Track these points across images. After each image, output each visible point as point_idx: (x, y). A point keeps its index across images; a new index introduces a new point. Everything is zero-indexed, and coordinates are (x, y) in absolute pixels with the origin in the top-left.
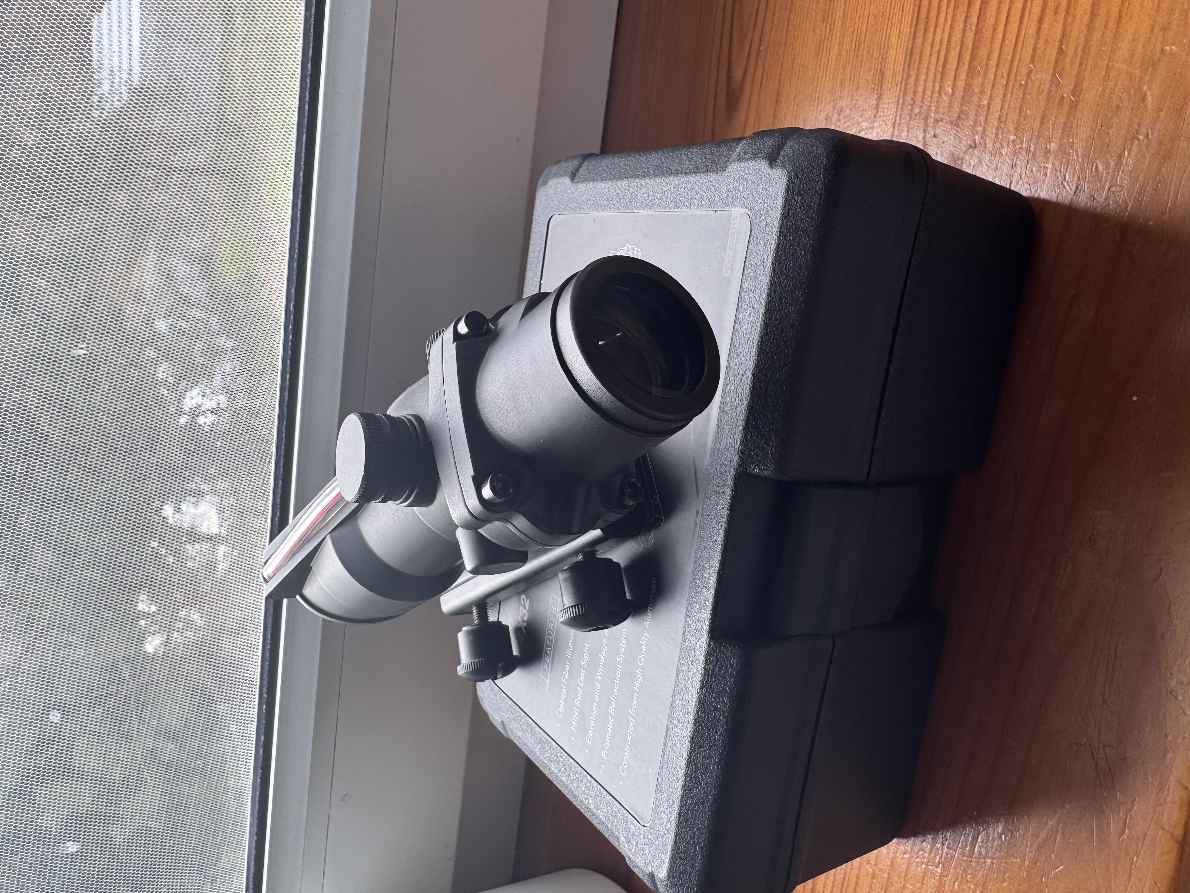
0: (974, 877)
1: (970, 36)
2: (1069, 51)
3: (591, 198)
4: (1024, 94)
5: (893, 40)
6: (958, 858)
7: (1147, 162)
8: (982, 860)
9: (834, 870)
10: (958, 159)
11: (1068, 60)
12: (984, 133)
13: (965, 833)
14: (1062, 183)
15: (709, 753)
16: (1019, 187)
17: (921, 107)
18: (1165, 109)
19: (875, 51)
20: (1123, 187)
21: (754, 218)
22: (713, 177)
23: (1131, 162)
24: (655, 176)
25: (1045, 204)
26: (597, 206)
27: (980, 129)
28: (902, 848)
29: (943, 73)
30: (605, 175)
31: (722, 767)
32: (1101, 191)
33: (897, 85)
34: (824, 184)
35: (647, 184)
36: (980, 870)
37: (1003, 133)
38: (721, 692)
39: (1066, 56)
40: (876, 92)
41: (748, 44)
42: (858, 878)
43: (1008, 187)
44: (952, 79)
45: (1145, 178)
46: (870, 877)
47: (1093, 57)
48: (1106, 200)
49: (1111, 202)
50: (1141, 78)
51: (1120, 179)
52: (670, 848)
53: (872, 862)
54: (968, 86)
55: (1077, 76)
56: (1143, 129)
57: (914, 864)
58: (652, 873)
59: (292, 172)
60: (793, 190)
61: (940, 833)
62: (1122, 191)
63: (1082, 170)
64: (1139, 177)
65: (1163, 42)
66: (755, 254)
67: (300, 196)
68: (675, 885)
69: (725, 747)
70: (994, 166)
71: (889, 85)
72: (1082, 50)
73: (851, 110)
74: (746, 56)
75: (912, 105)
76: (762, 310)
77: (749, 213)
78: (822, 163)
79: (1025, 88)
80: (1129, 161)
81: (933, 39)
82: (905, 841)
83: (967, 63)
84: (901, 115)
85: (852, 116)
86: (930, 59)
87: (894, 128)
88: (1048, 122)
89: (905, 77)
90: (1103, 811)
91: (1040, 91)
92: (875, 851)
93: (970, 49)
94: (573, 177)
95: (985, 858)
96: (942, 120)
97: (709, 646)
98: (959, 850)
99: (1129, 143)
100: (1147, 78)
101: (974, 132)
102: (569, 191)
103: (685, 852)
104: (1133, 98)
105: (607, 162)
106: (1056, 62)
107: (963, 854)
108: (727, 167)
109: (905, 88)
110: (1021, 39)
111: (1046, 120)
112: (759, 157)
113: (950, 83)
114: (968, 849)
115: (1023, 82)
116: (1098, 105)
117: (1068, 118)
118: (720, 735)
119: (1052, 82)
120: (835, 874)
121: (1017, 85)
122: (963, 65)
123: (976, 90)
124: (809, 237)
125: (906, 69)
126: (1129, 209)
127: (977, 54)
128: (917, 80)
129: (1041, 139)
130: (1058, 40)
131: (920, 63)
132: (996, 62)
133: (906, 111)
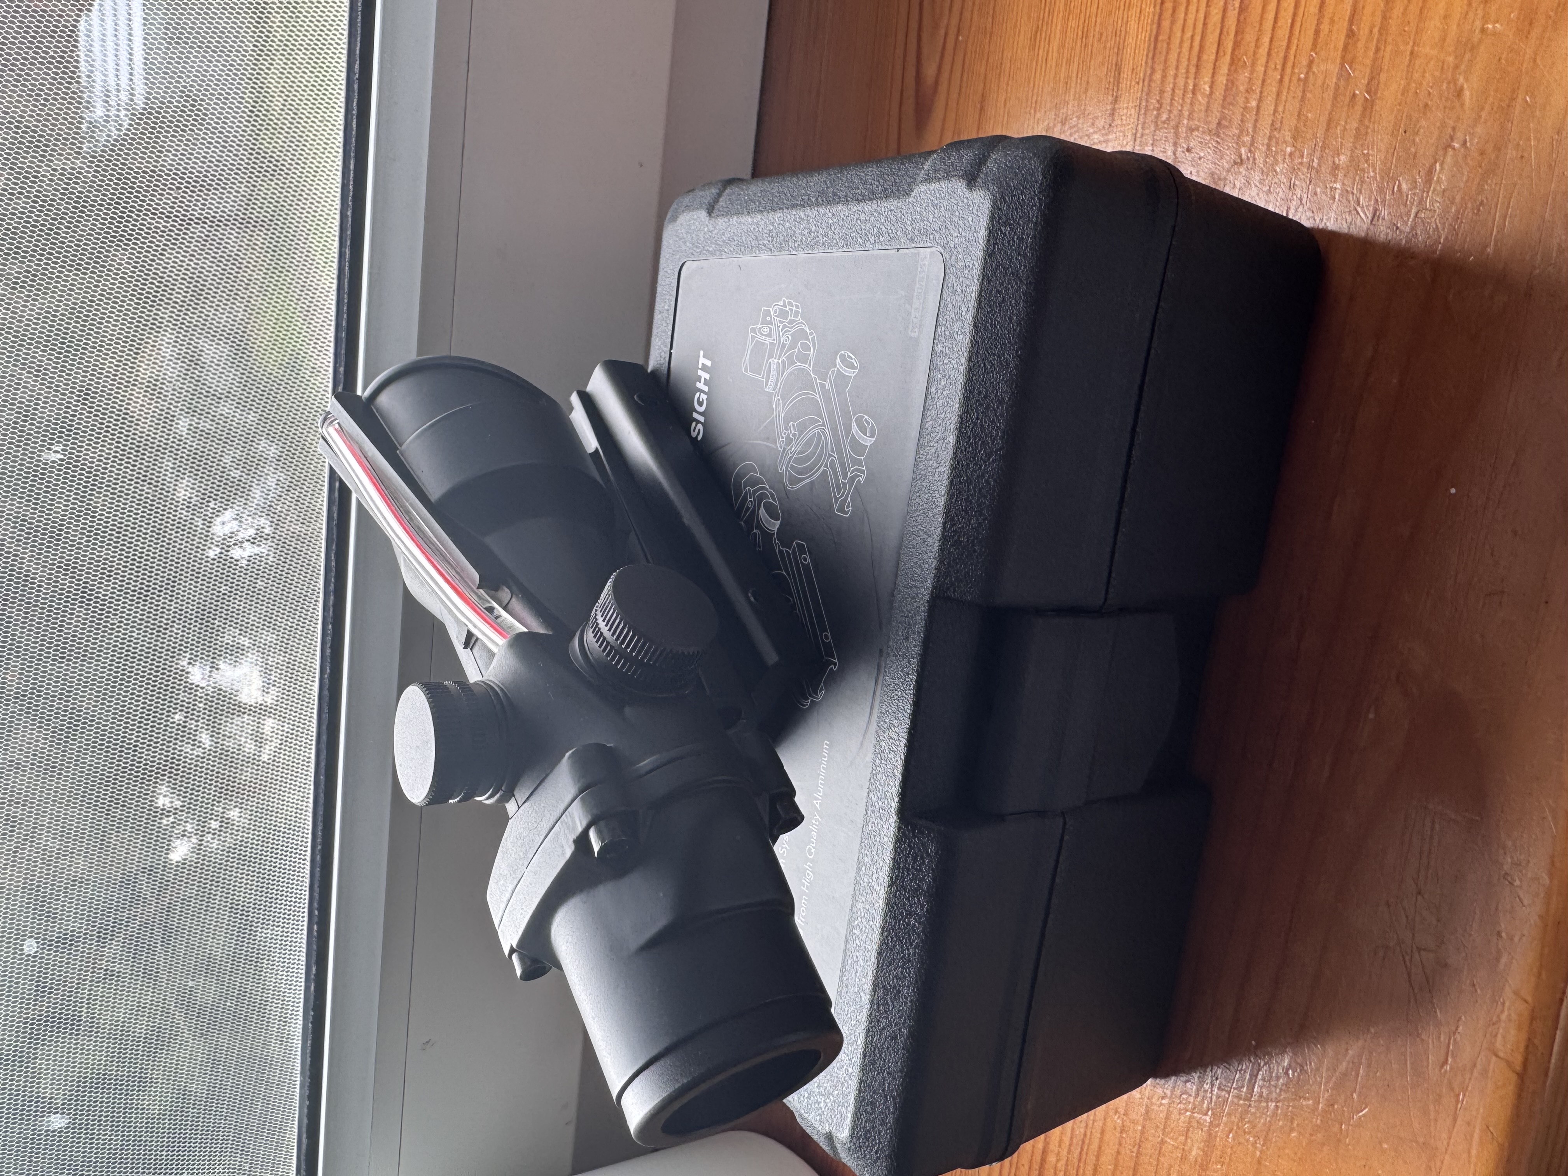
0: (1254, 1127)
1: (1232, 15)
2: (1361, 32)
3: (735, 238)
4: (1304, 91)
5: (1133, 25)
6: (1232, 1102)
7: (1465, 179)
8: (1264, 1104)
9: (1071, 1122)
10: (1220, 179)
11: (1360, 45)
12: (1252, 144)
13: (1241, 1069)
14: (1356, 209)
15: (902, 973)
16: (1299, 214)
17: (1170, 112)
18: (1487, 108)
19: (1109, 38)
20: (1435, 211)
21: (948, 257)
22: (893, 203)
23: (1444, 178)
24: (818, 205)
26: (744, 248)
27: (1247, 139)
28: (1159, 1091)
29: (1197, 66)
30: (753, 206)
31: (918, 989)
32: (1405, 219)
33: (1138, 83)
34: (1039, 210)
35: (807, 216)
36: (1261, 1117)
37: (1277, 143)
38: (916, 890)
39: (1358, 40)
40: (1111, 93)
41: (942, 32)
42: (1103, 1132)
43: (1285, 214)
44: (1210, 75)
45: (1462, 199)
46: (1119, 1129)
47: (1393, 40)
48: (1413, 228)
49: (1419, 233)
50: (1457, 67)
51: (1430, 201)
52: (852, 1100)
53: (1122, 1111)
54: (1231, 84)
55: (1373, 66)
56: (1459, 135)
57: (1176, 1112)
58: (830, 1133)
59: (338, 212)
60: (1000, 218)
61: (1208, 1070)
62: (1433, 217)
63: (1381, 190)
64: (1454, 198)
65: (1483, 17)
66: (950, 305)
67: (348, 243)
68: (860, 1147)
69: (922, 963)
70: (1266, 189)
71: (1128, 83)
72: (1379, 31)
73: (1078, 117)
74: (939, 49)
75: (1158, 109)
76: (961, 379)
77: (942, 251)
78: (1037, 182)
79: (1304, 84)
80: (1442, 177)
81: (1185, 20)
82: (1163, 1081)
83: (1229, 51)
84: (1144, 123)
85: (1080, 125)
86: (1181, 47)
87: (1135, 140)
88: (1336, 127)
89: (1149, 72)
90: (1418, 1035)
91: (1324, 87)
92: (1125, 1097)
93: (1233, 33)
94: (710, 212)
95: (1267, 1100)
96: (1197, 129)
97: (899, 828)
98: (1234, 1092)
99: (1441, 153)
100: (1463, 67)
101: (1239, 143)
102: (706, 229)
103: (873, 1104)
104: (1446, 93)
105: (757, 188)
106: (1345, 49)
107: (1239, 1097)
108: (912, 190)
109: (1149, 87)
110: (1299, 19)
111: (1333, 125)
112: (953, 176)
113: (1207, 79)
114: (1245, 1089)
115: (1302, 76)
116: (1400, 104)
117: (1361, 121)
118: (915, 947)
119: (1340, 75)
120: (1073, 1129)
121: (1295, 79)
122: (1224, 55)
123: (1242, 88)
124: (1021, 281)
125: (1150, 62)
126: (1442, 241)
127: (1242, 39)
128: (1164, 77)
129: (1327, 151)
130: (1347, 19)
131: (1167, 53)
132: (1266, 50)
133: (1151, 117)
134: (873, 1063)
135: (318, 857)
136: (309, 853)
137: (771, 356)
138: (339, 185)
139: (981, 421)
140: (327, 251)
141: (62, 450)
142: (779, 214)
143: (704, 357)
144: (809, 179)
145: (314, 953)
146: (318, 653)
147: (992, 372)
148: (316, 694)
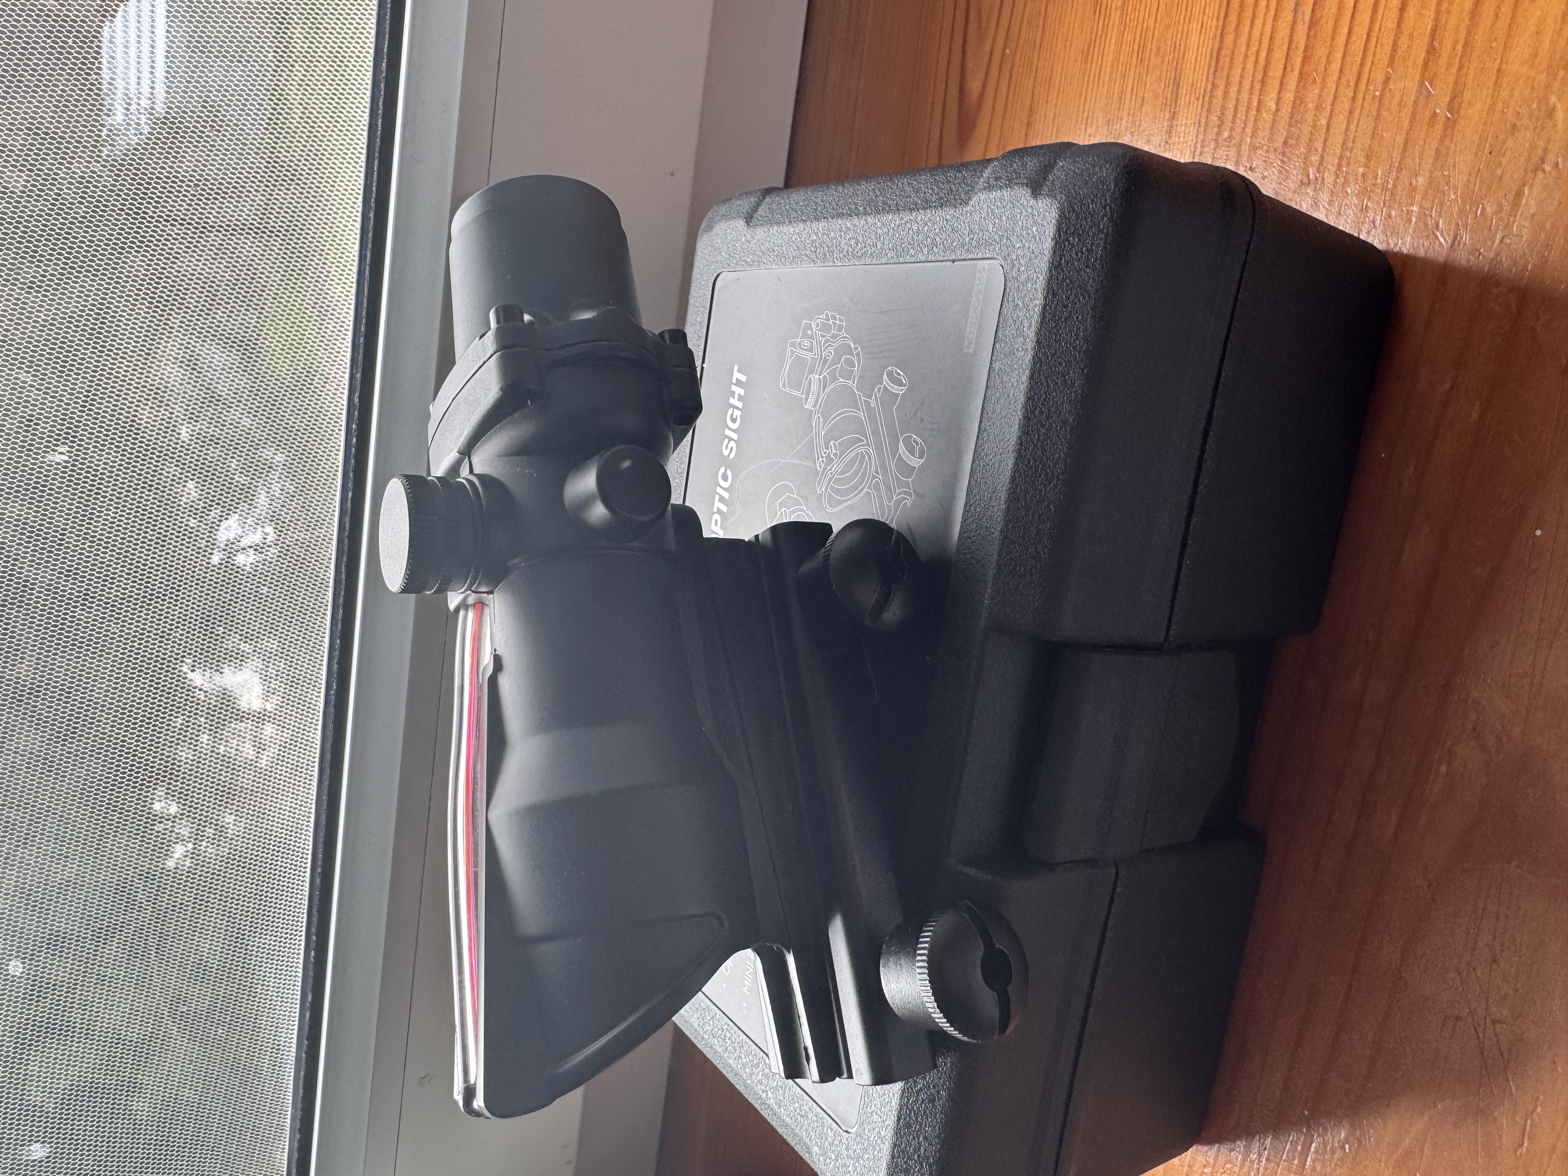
1: (1302, 30)
2: (1444, 48)
3: (775, 248)
4: (1379, 110)
5: (1194, 39)
7: (1555, 203)
11: (1442, 61)
12: (1321, 164)
14: (1434, 233)
16: (1372, 236)
17: (1232, 129)
19: (1167, 52)
20: (1522, 237)
21: (1009, 269)
22: (949, 213)
23: (1532, 202)
24: (865, 213)
25: (1408, 260)
26: (782, 259)
27: (1315, 159)
28: (1201, 1159)
29: (1263, 82)
30: (794, 214)
32: (1489, 244)
33: (1198, 99)
34: (1110, 220)
35: (855, 226)
37: (1348, 163)
39: (1440, 56)
40: (1168, 109)
41: (988, 48)
43: (1355, 235)
44: (1276, 91)
45: (1553, 224)
47: (1479, 56)
48: (1497, 254)
49: (1504, 259)
50: (1548, 87)
51: (1517, 226)
52: (885, 1164)
54: (1299, 101)
55: (1456, 83)
56: (1551, 158)
59: (359, 214)
60: (1068, 228)
61: (1256, 1139)
62: (1520, 242)
63: (1462, 213)
64: (1544, 224)
66: (1011, 320)
67: (370, 246)
70: (1336, 209)
71: (1187, 99)
72: (1463, 47)
74: (985, 63)
75: (1219, 127)
76: (1022, 399)
77: (1003, 263)
78: (1108, 190)
79: (1380, 102)
80: (1531, 201)
81: (1250, 34)
82: (1206, 1148)
83: (1297, 67)
84: (1203, 141)
86: (1244, 63)
88: (1414, 147)
89: (1209, 87)
90: (1491, 1114)
91: (1401, 105)
93: (1303, 47)
94: (749, 219)
96: (1262, 148)
98: (1284, 1164)
99: (1530, 176)
100: (1556, 87)
101: (1307, 163)
102: (743, 239)
104: (1536, 113)
105: (797, 197)
106: (1426, 65)
108: (970, 199)
109: (1210, 103)
110: (1375, 34)
111: (1410, 145)
112: (1017, 184)
113: (1272, 96)
114: (1296, 1162)
115: (1377, 93)
116: (1485, 124)
117: (1441, 141)
119: (1419, 92)
121: (1369, 97)
122: (1292, 71)
123: (1311, 105)
124: (1089, 296)
125: (1211, 77)
126: (1530, 268)
127: (1311, 55)
128: (1226, 93)
129: (1404, 172)
130: (1428, 34)
131: (1230, 68)
132: (1339, 66)
133: (1211, 135)
134: (908, 1126)
135: (318, 881)
136: (308, 875)
137: (811, 371)
138: (362, 187)
139: (1043, 443)
140: (347, 254)
141: (68, 452)
142: (823, 224)
143: (738, 371)
144: (857, 187)
145: (310, 980)
146: (325, 668)
147: (1055, 390)
148: (321, 710)
